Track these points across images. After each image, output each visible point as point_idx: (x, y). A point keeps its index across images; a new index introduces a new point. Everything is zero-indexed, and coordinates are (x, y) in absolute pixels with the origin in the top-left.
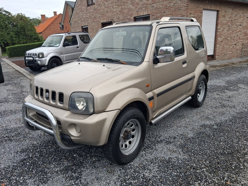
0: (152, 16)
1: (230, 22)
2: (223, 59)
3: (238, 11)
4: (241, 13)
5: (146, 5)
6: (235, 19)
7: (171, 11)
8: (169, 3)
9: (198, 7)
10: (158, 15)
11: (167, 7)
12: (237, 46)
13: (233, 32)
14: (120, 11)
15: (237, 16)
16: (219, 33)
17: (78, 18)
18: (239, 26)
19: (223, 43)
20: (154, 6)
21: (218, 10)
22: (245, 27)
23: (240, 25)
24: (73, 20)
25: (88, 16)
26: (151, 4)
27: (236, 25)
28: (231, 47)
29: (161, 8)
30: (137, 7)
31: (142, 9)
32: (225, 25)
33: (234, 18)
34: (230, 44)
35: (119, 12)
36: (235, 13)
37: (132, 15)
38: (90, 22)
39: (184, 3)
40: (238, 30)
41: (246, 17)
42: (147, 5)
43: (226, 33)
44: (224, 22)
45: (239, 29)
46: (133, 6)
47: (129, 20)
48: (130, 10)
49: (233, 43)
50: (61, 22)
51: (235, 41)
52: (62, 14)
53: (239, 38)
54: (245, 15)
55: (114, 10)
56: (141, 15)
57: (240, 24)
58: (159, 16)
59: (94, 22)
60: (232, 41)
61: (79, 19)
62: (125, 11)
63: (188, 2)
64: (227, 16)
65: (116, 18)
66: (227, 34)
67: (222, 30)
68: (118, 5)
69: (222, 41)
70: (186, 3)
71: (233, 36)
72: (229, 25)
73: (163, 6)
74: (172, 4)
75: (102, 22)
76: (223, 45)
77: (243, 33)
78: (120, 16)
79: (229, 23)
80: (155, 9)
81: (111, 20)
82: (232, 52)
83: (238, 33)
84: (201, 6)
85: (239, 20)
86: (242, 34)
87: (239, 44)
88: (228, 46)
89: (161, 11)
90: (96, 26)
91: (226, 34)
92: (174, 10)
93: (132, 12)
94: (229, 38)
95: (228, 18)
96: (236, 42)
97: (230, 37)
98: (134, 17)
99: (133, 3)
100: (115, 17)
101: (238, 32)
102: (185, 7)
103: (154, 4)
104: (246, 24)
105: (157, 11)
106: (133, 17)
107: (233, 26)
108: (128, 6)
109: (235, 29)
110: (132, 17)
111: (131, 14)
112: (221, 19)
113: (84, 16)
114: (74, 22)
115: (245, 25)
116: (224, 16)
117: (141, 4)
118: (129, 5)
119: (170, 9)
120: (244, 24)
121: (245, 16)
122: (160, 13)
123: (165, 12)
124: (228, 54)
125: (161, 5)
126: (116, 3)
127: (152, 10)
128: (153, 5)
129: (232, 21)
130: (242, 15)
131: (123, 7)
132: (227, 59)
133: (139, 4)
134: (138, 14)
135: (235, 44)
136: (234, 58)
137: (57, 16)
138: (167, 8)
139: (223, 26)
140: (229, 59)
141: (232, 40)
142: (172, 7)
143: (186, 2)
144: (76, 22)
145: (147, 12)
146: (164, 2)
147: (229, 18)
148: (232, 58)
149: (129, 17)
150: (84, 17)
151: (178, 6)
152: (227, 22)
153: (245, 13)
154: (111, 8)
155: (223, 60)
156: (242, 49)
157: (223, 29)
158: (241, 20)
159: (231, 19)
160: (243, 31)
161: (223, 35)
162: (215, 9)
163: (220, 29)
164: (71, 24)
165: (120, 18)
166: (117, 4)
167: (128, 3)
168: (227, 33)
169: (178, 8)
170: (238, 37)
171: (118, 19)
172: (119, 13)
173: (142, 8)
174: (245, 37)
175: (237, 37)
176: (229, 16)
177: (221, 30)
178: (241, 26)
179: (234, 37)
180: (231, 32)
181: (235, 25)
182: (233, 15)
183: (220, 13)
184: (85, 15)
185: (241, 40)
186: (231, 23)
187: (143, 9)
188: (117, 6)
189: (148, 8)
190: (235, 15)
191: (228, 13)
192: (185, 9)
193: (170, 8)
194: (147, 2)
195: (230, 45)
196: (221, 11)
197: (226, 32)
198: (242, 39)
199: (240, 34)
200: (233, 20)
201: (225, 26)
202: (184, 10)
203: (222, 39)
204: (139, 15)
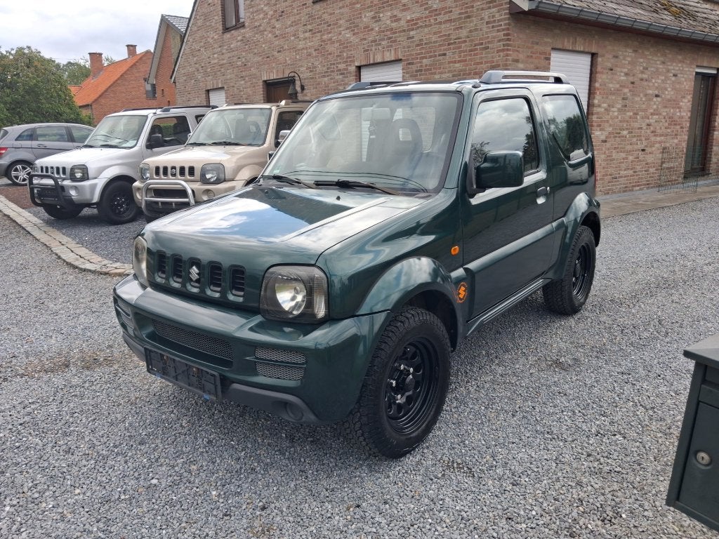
0: (409, 64)
1: (628, 87)
2: (609, 190)
3: (650, 57)
4: (658, 62)
5: (391, 34)
6: (642, 80)
7: (460, 52)
8: (454, 30)
9: (537, 44)
10: (424, 61)
11: (451, 39)
12: (647, 154)
13: (636, 114)
14: (319, 50)
15: (647, 69)
16: (597, 118)
17: (197, 66)
18: (655, 99)
19: (608, 145)
20: (413, 37)
21: (593, 51)
22: (669, 100)
23: (657, 96)
24: (183, 72)
25: (225, 61)
26: (404, 31)
27: (646, 95)
28: (631, 158)
29: (436, 42)
30: (365, 39)
31: (380, 44)
32: (614, 94)
33: (640, 76)
34: (629, 147)
35: (315, 50)
36: (642, 60)
37: (351, 61)
38: (231, 79)
39: (498, 31)
40: (652, 111)
41: (672, 75)
42: (395, 33)
43: (618, 118)
44: (611, 85)
45: (655, 107)
46: (354, 34)
47: (341, 74)
48: (345, 45)
49: (636, 147)
50: (147, 77)
51: (643, 139)
52: (152, 51)
53: (652, 132)
54: (670, 67)
55: (301, 45)
56: (376, 62)
57: (657, 92)
58: (426, 65)
59: (242, 77)
60: (635, 139)
61: (200, 69)
62: (331, 48)
63: (508, 29)
64: (619, 69)
65: (305, 68)
66: (621, 122)
67: (605, 110)
68: (310, 30)
69: (605, 141)
70: (503, 30)
71: (636, 125)
72: (624, 94)
73: (439, 37)
74: (464, 33)
75: (265, 79)
76: (607, 152)
77: (664, 118)
78: (316, 63)
79: (626, 90)
80: (418, 45)
81: (292, 74)
82: (635, 172)
83: (650, 117)
84: (545, 40)
85: (654, 81)
86: (663, 121)
87: (654, 149)
88: (623, 155)
89: (435, 51)
90: (249, 90)
91: (616, 120)
92: (470, 51)
93: (352, 52)
94: (625, 133)
95: (622, 74)
96: (645, 143)
97: (627, 129)
98: (357, 67)
99: (355, 27)
100: (302, 66)
101: (652, 114)
102: (499, 41)
103: (413, 30)
104: (672, 93)
105: (423, 51)
106: (354, 68)
107: (637, 99)
108: (340, 34)
109: (644, 106)
110: (350, 65)
111: (350, 57)
112: (604, 76)
113: (215, 59)
114: (184, 78)
115: (669, 97)
116: (612, 70)
117: (377, 29)
118: (343, 32)
119: (460, 47)
120: (667, 92)
121: (668, 71)
122: (430, 57)
123: (445, 55)
124: (621, 177)
125: (435, 33)
126: (305, 25)
127: (409, 47)
128: (412, 33)
129: (633, 83)
130: (661, 66)
131: (325, 37)
132: (620, 192)
133: (372, 29)
134: (369, 59)
135: (643, 150)
136: (638, 188)
137: (135, 59)
138: (449, 44)
139: (607, 98)
140: (625, 191)
141: (635, 136)
142: (465, 41)
143: (503, 27)
144: (190, 76)
145: (393, 52)
146: (443, 26)
147: (626, 74)
148: (635, 189)
149: (342, 66)
150: (212, 62)
151: (481, 39)
152: (621, 86)
153: (669, 64)
154: (292, 38)
155: (608, 193)
156: (662, 163)
157: (609, 106)
158: (660, 81)
159: (631, 79)
160: (665, 114)
161: (608, 121)
162: (586, 50)
163: (599, 106)
164: (174, 82)
165: (315, 67)
166: (309, 27)
167: (340, 27)
168: (620, 117)
169: (482, 44)
170: (652, 128)
171: (311, 71)
172: (314, 54)
173: (380, 40)
174: (669, 130)
175: (647, 129)
176: (626, 70)
177: (603, 109)
178: (659, 99)
179: (639, 128)
180: (631, 114)
181: (642, 95)
182: (638, 68)
183: (600, 59)
184: (216, 56)
185: (658, 139)
186: (630, 91)
187: (383, 43)
188: (307, 35)
189: (395, 41)
190: (641, 68)
191: (623, 61)
192: (502, 48)
193: (459, 43)
194: (394, 25)
195: (628, 152)
196: (603, 56)
197: (616, 114)
198: (661, 136)
199: (656, 121)
200: (635, 80)
201: (614, 98)
202: (498, 51)
203: (606, 133)
204: (372, 62)
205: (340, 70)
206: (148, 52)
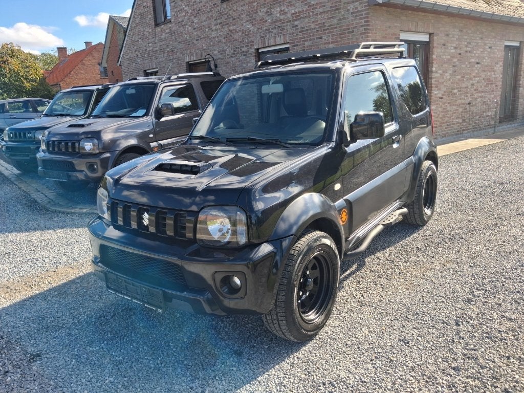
0: (295, 46)
1: (456, 58)
2: (446, 133)
3: (472, 35)
4: (478, 38)
5: (280, 24)
6: (466, 52)
7: (333, 36)
8: (328, 19)
9: (390, 27)
10: (306, 43)
11: (325, 26)
12: (472, 106)
13: (463, 77)
14: (227, 37)
15: (470, 43)
16: (435, 81)
17: (137, 53)
18: (476, 66)
19: (444, 100)
20: (297, 26)
21: (431, 32)
22: (486, 66)
23: (478, 63)
24: (126, 57)
25: (157, 49)
26: (290, 21)
27: (470, 63)
28: (460, 110)
29: (313, 29)
30: (261, 28)
31: (272, 32)
32: (447, 63)
33: (465, 49)
34: (459, 102)
35: (224, 38)
36: (466, 37)
37: (251, 45)
38: (162, 61)
39: (361, 19)
40: (474, 74)
41: (488, 47)
42: (283, 23)
43: (450, 80)
44: (444, 57)
45: (477, 71)
46: (253, 25)
47: (244, 55)
48: (246, 33)
49: (463, 101)
50: (100, 62)
51: (469, 96)
52: (104, 43)
53: (475, 90)
54: (486, 42)
55: (214, 34)
56: (270, 45)
57: (477, 61)
58: (307, 46)
59: (171, 60)
60: (463, 96)
61: (139, 54)
62: (237, 36)
63: (367, 17)
64: (450, 45)
65: (217, 52)
66: (452, 83)
67: (441, 74)
68: (220, 23)
69: (442, 98)
70: (364, 18)
71: (464, 85)
72: (454, 63)
73: (317, 25)
74: (335, 21)
75: (188, 60)
76: (443, 106)
77: (484, 79)
78: (226, 48)
79: (455, 60)
80: (300, 32)
81: (208, 56)
82: (464, 120)
83: (473, 79)
84: (395, 24)
85: (475, 52)
86: (483, 81)
87: (477, 102)
88: (455, 107)
89: (313, 35)
90: (176, 69)
91: (449, 82)
92: (340, 34)
93: (252, 39)
94: (456, 91)
95: (452, 48)
96: (470, 99)
97: (457, 88)
98: (255, 49)
99: (253, 20)
100: (215, 50)
101: (474, 77)
102: (362, 26)
103: (296, 20)
104: (489, 61)
105: (305, 36)
107: (463, 66)
108: (243, 25)
109: (469, 71)
110: (250, 48)
111: (250, 42)
112: (439, 50)
113: (149, 47)
114: (128, 62)
115: (486, 63)
116: (444, 45)
117: (269, 21)
118: (245, 24)
119: (332, 32)
120: (485, 61)
121: (485, 44)
122: (310, 40)
123: (321, 38)
124: (454, 124)
125: (313, 22)
126: (216, 19)
127: (294, 33)
128: (296, 23)
129: (460, 54)
130: (480, 41)
131: (231, 28)
132: (453, 135)
133: (266, 21)
134: (265, 43)
135: (469, 104)
136: (467, 131)
138: (324, 30)
139: (442, 65)
140: (457, 134)
141: (463, 94)
142: (336, 28)
143: (364, 16)
144: (131, 60)
145: (282, 37)
146: (319, 17)
147: (455, 48)
148: (464, 132)
149: (244, 49)
150: (148, 49)
151: (348, 25)
152: (451, 57)
153: (486, 39)
154: (207, 30)
155: (445, 136)
156: (484, 112)
157: (443, 72)
158: (479, 52)
159: (459, 51)
160: (484, 76)
161: (443, 83)
162: (426, 31)
163: (436, 72)
164: (120, 65)
165: (225, 50)
166: (219, 21)
167: (242, 20)
168: (451, 80)
169: (349, 29)
170: (475, 87)
171: (221, 54)
172: (224, 41)
173: (272, 29)
174: (487, 88)
175: (471, 88)
176: (455, 45)
177: (439, 75)
178: (479, 65)
179: (465, 88)
180: (460, 77)
181: (467, 63)
182: (463, 43)
183: (435, 38)
184: (150, 45)
185: (480, 95)
186: (458, 60)
187: (274, 31)
188: (218, 27)
189: (284, 29)
190: (466, 43)
191: (453, 39)
192: (364, 31)
193: (332, 29)
194: (282, 17)
195: (459, 105)
196: (438, 35)
197: (449, 77)
198: (482, 92)
199: (478, 82)
200: (462, 52)
201: (446, 66)
202: (361, 34)
203: (441, 92)
204: (267, 45)
205: (243, 52)
206: (100, 44)
